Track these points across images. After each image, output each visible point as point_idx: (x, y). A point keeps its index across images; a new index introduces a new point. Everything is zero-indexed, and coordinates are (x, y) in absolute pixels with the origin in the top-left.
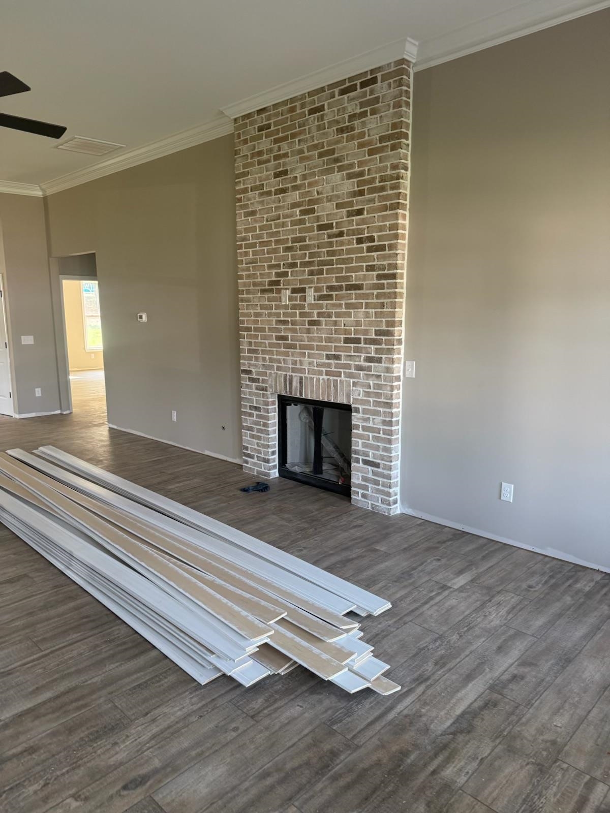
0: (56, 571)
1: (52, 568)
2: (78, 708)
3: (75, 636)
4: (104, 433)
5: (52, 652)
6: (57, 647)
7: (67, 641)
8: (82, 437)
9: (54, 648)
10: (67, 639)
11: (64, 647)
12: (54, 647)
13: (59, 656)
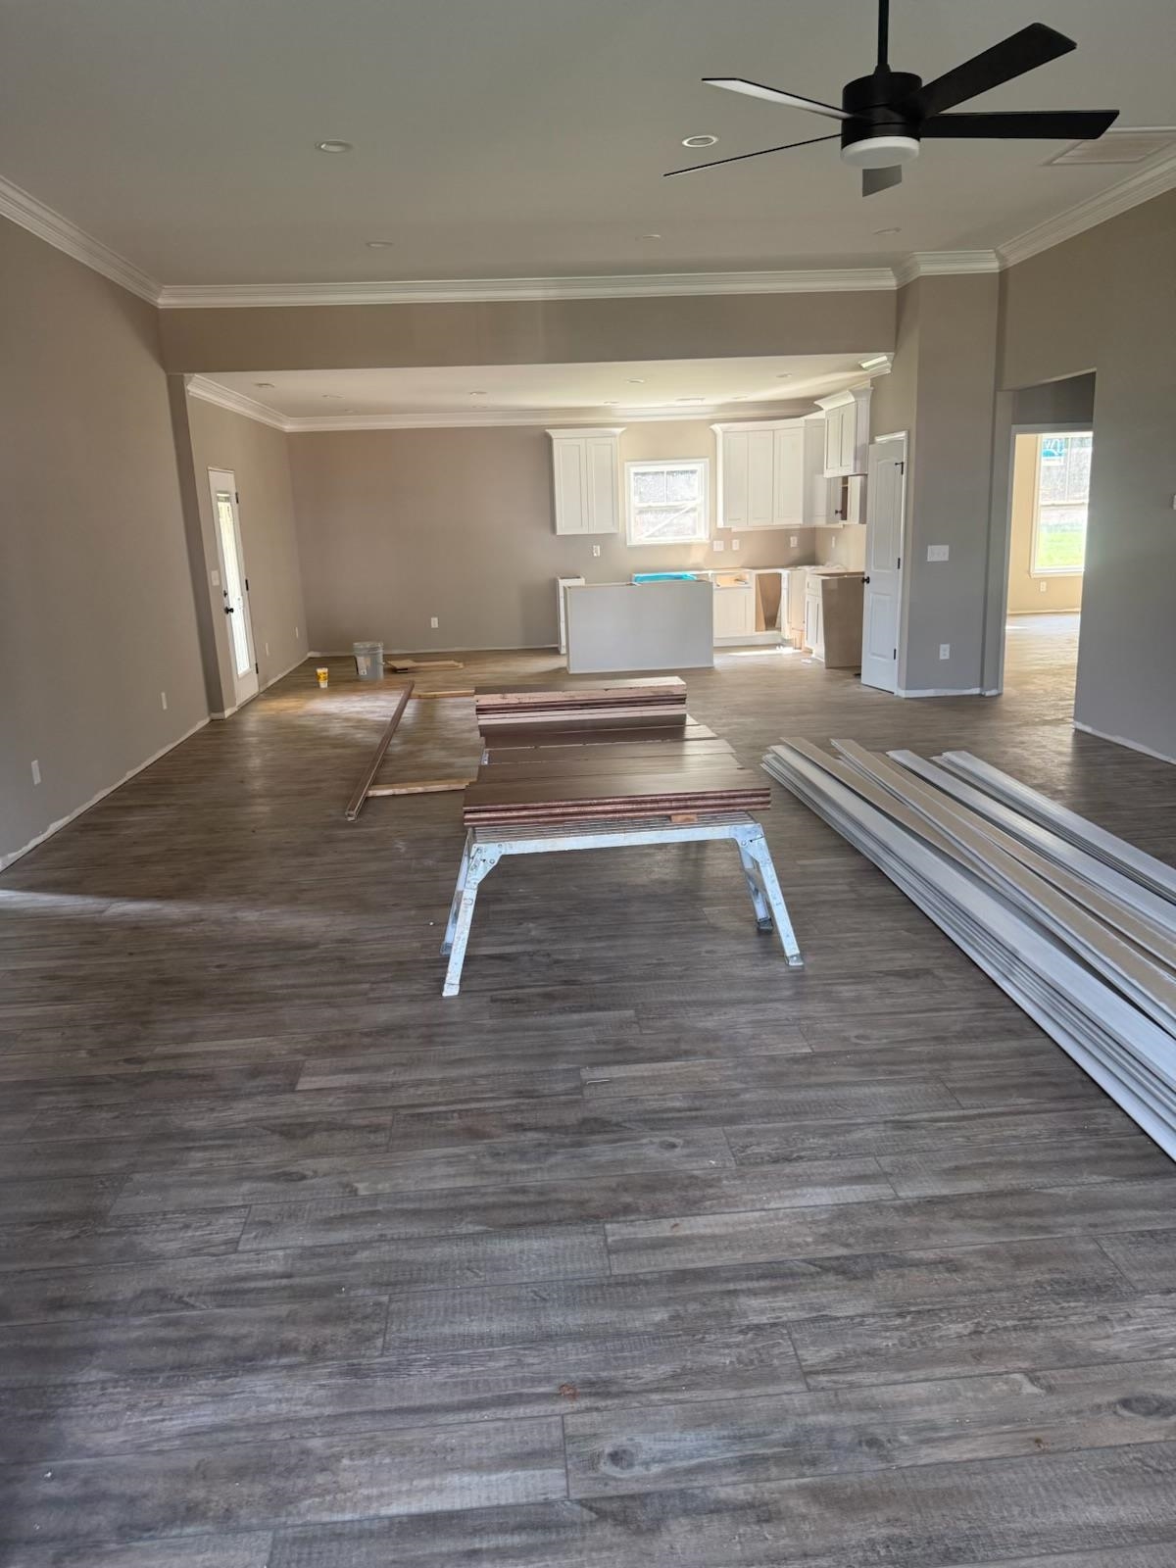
0: (982, 978)
1: (974, 970)
2: (1031, 1229)
3: (1023, 1102)
4: (1064, 738)
5: (981, 1116)
6: (989, 1110)
7: (1007, 1106)
8: (1023, 743)
9: (985, 1111)
10: (1008, 1102)
11: (1003, 1114)
12: (984, 1108)
13: (993, 1127)
